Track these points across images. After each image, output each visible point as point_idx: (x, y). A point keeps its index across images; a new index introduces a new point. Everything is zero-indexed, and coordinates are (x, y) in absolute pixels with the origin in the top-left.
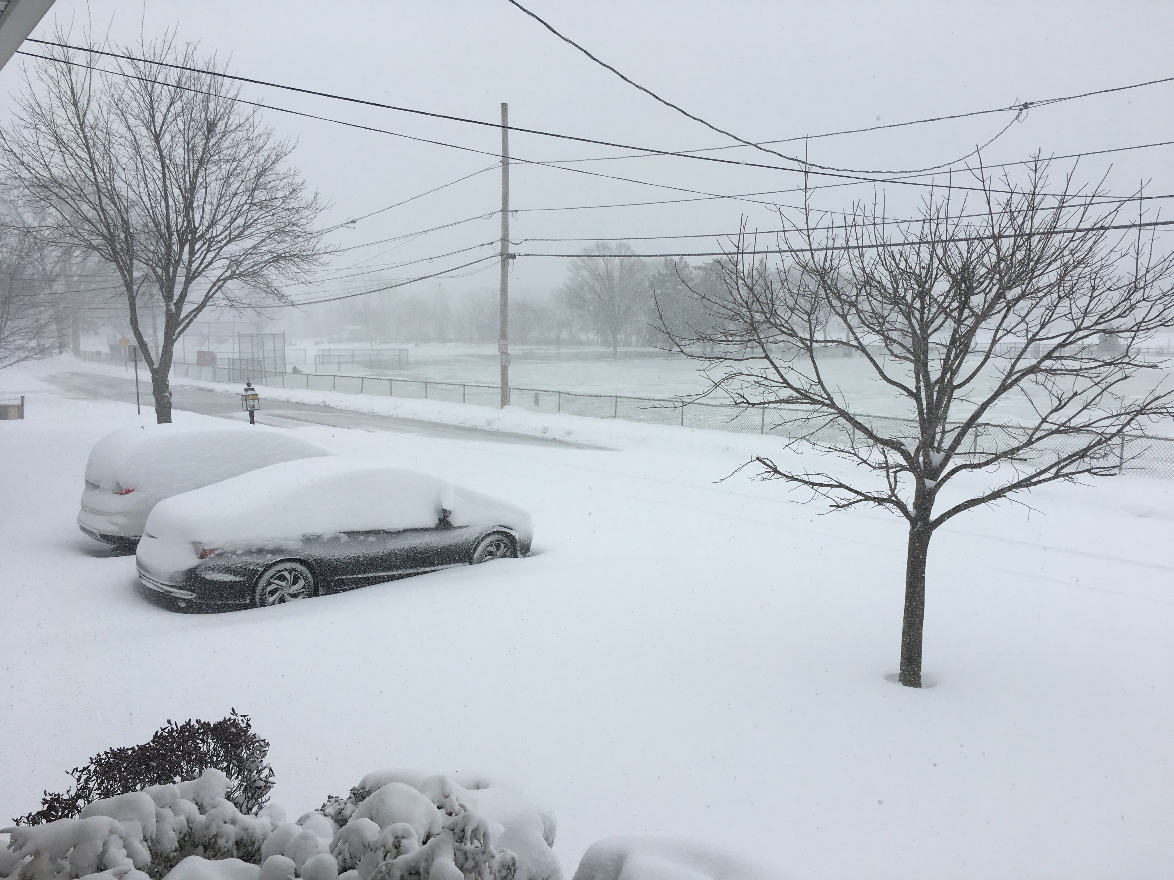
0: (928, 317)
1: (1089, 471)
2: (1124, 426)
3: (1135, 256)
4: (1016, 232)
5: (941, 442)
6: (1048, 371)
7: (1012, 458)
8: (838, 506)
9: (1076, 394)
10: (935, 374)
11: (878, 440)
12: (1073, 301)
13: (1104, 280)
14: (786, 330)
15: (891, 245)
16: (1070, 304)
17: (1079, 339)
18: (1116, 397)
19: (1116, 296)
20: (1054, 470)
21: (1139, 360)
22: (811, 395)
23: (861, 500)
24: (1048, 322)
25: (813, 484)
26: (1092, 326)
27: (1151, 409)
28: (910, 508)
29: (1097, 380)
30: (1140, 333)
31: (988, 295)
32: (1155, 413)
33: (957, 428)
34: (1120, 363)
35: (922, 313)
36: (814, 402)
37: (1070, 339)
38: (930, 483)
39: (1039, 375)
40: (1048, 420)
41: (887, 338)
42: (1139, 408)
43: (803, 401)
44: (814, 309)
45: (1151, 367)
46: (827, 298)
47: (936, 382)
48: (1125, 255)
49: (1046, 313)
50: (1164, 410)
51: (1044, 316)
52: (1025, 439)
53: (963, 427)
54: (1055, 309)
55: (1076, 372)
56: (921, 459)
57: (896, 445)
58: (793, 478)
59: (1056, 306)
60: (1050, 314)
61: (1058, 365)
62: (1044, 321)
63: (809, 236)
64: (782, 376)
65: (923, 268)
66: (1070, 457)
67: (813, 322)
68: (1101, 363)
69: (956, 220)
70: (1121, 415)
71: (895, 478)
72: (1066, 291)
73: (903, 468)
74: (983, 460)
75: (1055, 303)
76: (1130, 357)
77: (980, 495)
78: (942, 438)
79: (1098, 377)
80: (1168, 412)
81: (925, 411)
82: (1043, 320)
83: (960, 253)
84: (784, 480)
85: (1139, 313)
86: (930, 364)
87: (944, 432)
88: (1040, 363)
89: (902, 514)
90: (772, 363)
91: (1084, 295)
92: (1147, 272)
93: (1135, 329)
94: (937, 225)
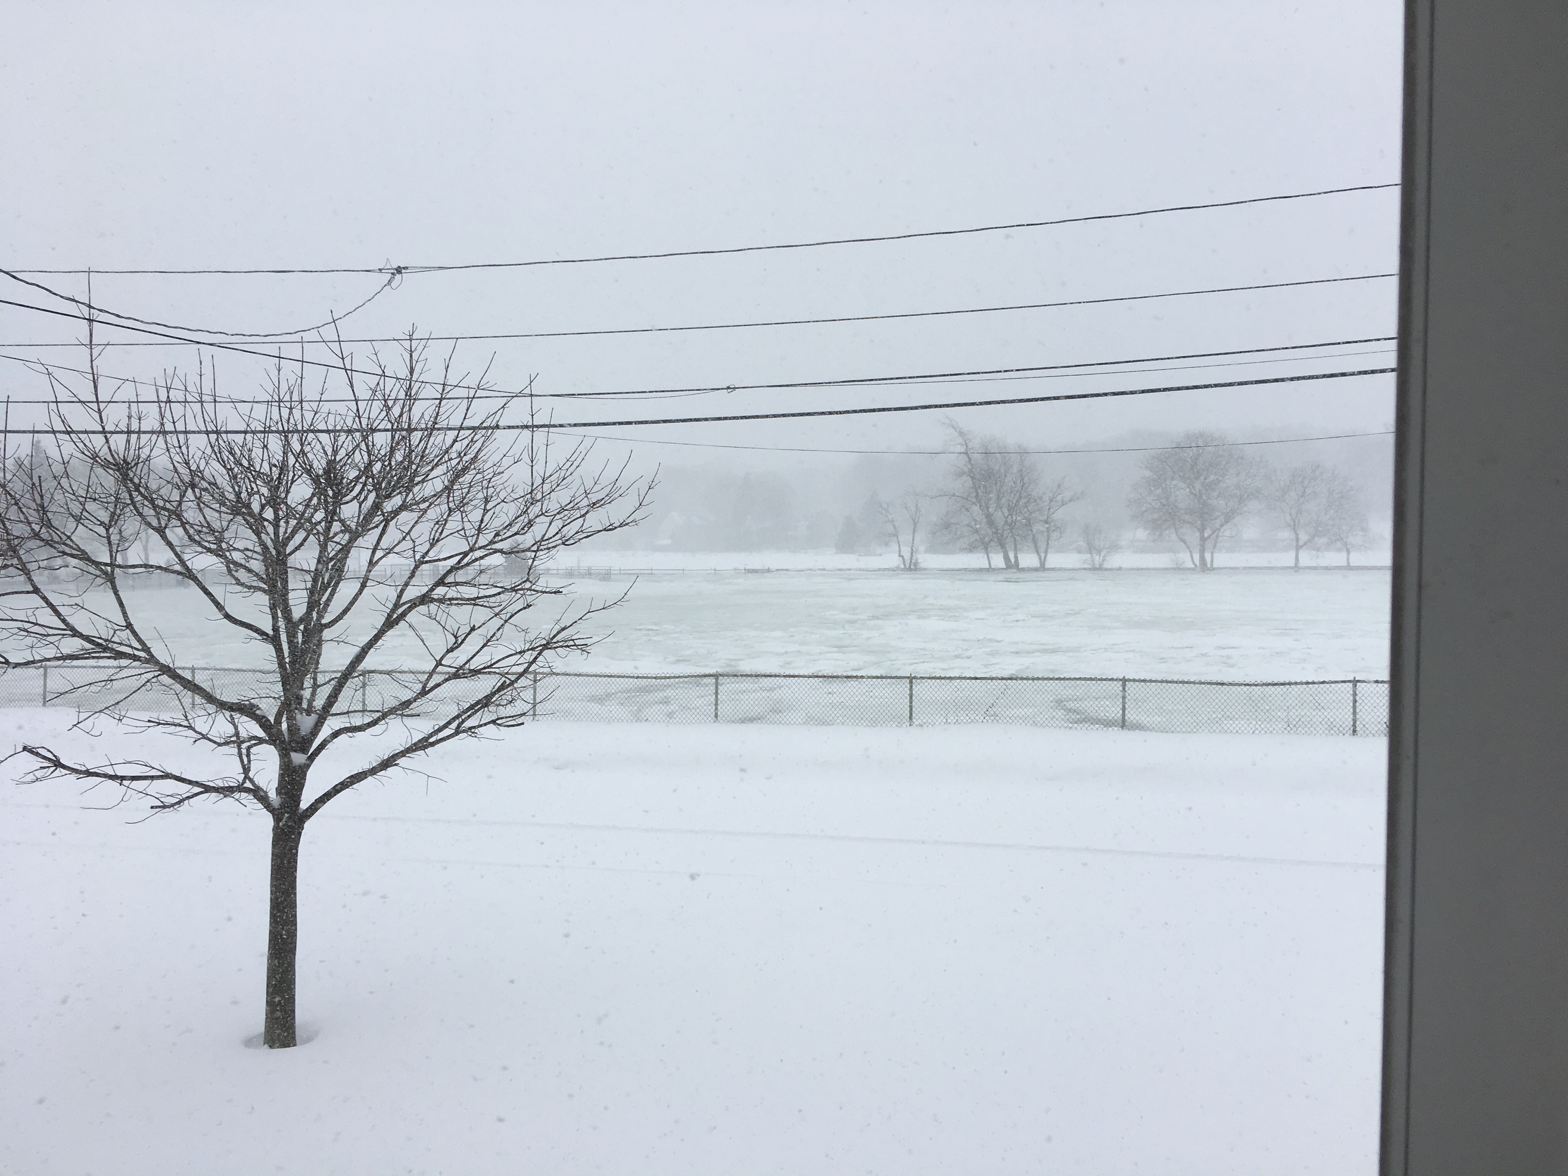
0: (285, 532)
1: (494, 722)
2: (531, 664)
3: (531, 464)
4: (393, 426)
5: (310, 702)
6: (441, 601)
7: (402, 715)
8: (164, 807)
9: (473, 629)
10: (298, 610)
11: (223, 706)
12: (464, 515)
13: (498, 490)
14: (68, 550)
15: (227, 432)
16: (462, 519)
17: (476, 560)
18: (520, 630)
19: (511, 510)
20: (454, 725)
21: (541, 585)
22: (115, 646)
23: (201, 793)
24: (438, 541)
25: (123, 778)
26: (487, 545)
27: (558, 642)
28: (272, 795)
29: (497, 610)
30: (542, 553)
31: (363, 505)
32: (562, 647)
33: (333, 679)
34: (520, 589)
35: (276, 527)
36: (120, 655)
37: (465, 561)
38: (298, 758)
39: (432, 605)
40: (443, 662)
41: (229, 562)
42: (545, 642)
43: (102, 655)
44: (114, 518)
45: (555, 593)
46: (133, 503)
47: (301, 620)
48: (518, 461)
49: (435, 529)
50: (571, 643)
51: (433, 532)
52: (418, 687)
53: (339, 679)
54: (445, 523)
55: (474, 601)
56: (284, 726)
57: (248, 710)
58: (89, 773)
59: (446, 521)
60: (440, 531)
61: (452, 593)
62: (434, 539)
63: (100, 412)
64: (64, 621)
65: (275, 466)
66: (472, 707)
67: (115, 538)
68: (500, 590)
69: (315, 405)
70: (524, 652)
71: (248, 755)
72: (457, 502)
73: (261, 741)
74: (367, 720)
75: (445, 517)
76: (531, 582)
77: (367, 767)
78: (313, 694)
79: (498, 606)
80: (575, 645)
81: (287, 660)
82: (432, 537)
83: (323, 448)
84: (74, 776)
85: (538, 531)
86: (291, 595)
87: (315, 686)
88: (432, 590)
89: (260, 806)
90: (44, 598)
91: (475, 507)
92: (543, 483)
93: (535, 548)
94: (291, 409)
